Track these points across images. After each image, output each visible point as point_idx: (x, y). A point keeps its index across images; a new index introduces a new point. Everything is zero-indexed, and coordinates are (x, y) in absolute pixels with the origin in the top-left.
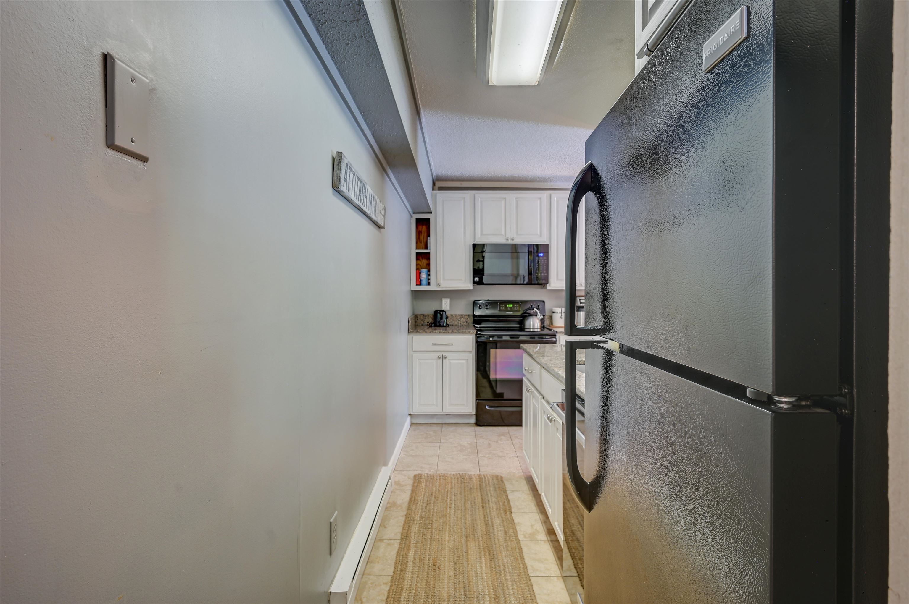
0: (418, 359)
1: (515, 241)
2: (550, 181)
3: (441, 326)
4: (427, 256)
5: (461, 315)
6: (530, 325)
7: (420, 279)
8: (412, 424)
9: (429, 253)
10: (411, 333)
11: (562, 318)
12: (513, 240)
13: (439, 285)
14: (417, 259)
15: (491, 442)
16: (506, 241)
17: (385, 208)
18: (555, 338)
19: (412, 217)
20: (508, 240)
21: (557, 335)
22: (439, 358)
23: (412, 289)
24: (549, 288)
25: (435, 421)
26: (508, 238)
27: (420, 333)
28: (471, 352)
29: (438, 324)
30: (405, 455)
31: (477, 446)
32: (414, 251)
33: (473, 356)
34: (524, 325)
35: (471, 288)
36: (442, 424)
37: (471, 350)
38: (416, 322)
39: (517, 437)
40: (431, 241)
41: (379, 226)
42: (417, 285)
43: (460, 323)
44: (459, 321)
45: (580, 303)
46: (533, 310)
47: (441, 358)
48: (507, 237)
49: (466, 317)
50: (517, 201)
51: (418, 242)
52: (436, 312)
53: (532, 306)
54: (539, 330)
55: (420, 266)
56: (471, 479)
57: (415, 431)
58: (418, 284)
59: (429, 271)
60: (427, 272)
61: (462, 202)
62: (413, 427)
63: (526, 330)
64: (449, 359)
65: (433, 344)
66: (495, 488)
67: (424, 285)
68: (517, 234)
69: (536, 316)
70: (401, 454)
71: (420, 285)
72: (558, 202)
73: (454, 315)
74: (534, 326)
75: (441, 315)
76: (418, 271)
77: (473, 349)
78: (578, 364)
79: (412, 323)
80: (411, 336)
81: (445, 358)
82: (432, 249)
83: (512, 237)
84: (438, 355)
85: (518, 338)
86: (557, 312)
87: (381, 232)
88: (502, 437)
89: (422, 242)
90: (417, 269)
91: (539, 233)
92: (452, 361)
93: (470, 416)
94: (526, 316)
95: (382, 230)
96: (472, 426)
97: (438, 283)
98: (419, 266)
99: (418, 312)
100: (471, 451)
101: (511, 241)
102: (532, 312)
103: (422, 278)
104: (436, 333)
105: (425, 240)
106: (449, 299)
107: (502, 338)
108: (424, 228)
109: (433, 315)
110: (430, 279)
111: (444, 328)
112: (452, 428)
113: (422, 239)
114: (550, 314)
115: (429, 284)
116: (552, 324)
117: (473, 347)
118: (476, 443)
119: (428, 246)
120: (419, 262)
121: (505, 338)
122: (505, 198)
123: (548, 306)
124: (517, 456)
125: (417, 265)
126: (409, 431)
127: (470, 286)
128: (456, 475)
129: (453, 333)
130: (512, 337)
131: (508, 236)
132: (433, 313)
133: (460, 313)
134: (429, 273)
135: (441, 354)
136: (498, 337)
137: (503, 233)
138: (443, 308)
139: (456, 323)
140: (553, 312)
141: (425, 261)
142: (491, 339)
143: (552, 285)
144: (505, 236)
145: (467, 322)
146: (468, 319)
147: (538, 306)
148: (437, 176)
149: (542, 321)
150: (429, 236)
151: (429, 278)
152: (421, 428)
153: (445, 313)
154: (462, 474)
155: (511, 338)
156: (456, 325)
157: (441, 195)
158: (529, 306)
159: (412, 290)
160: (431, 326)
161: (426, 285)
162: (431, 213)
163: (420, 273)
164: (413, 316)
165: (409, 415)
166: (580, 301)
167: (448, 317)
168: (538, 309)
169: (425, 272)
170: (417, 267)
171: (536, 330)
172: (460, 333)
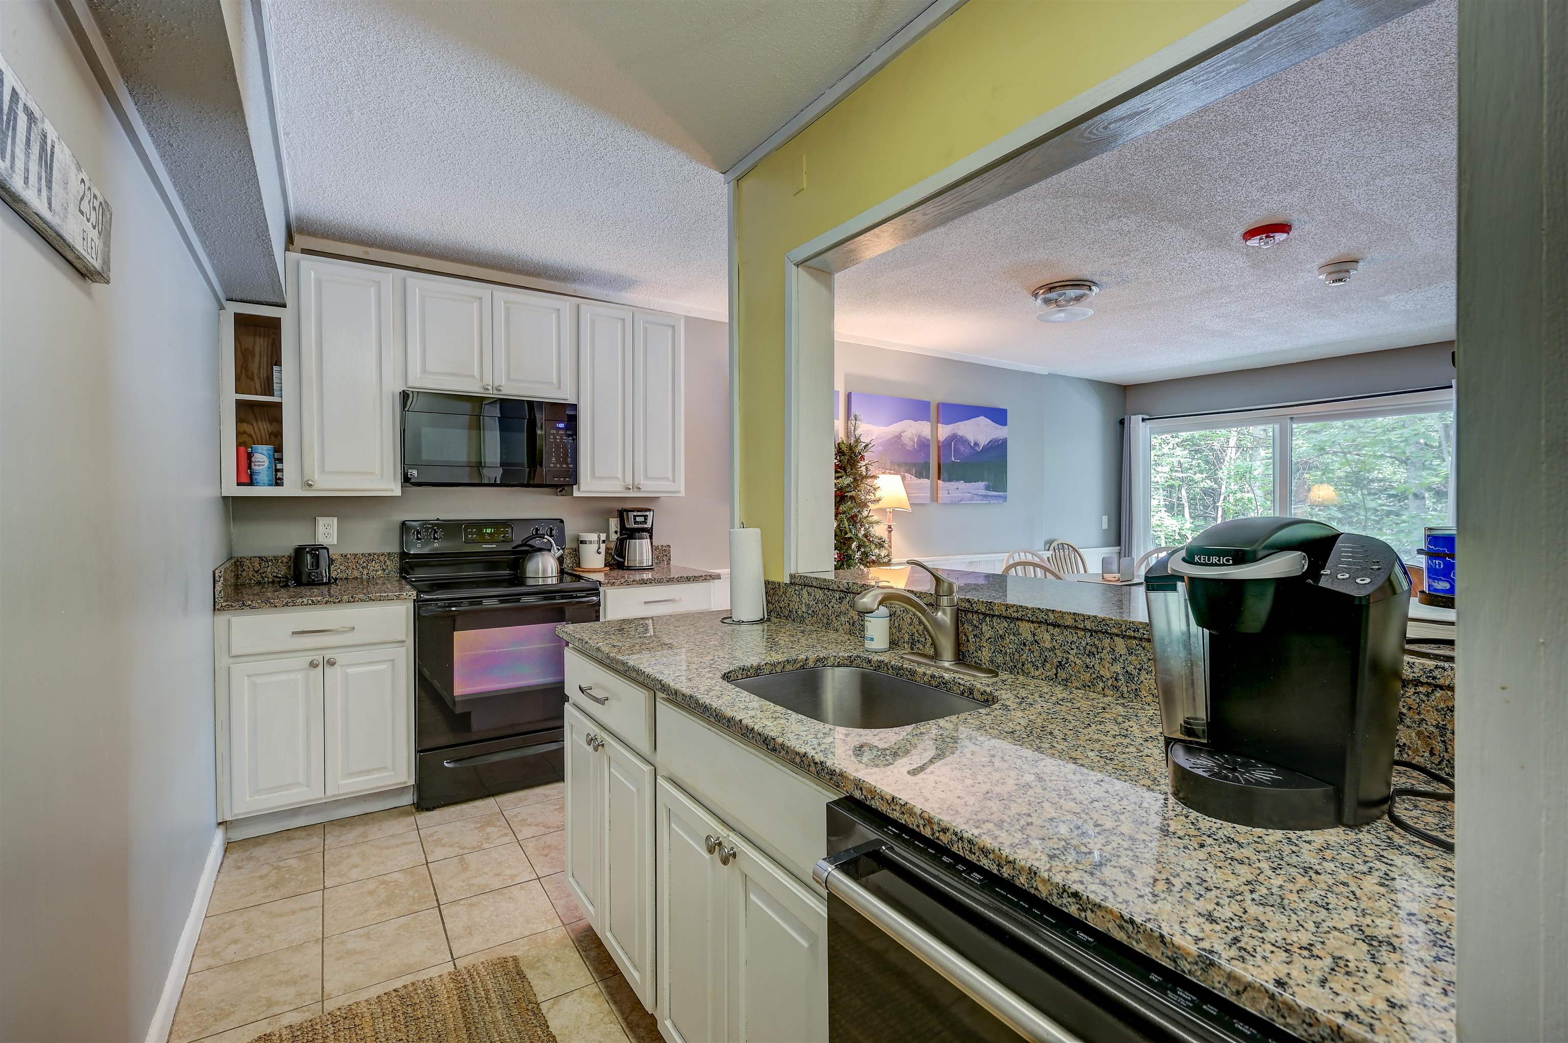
0: (248, 676)
1: (503, 393)
2: (574, 280)
3: (312, 584)
4: (273, 413)
5: (370, 555)
6: (537, 572)
7: (250, 467)
8: (229, 847)
9: (279, 406)
10: (222, 609)
11: (599, 553)
12: (500, 390)
13: (310, 485)
14: (239, 420)
15: (466, 851)
16: (482, 391)
17: (104, 208)
18: (598, 595)
19: (222, 308)
20: (487, 389)
21: (601, 589)
22: (313, 665)
23: (225, 493)
24: (576, 494)
25: (301, 821)
26: (488, 385)
27: (253, 608)
28: (404, 641)
29: (304, 579)
30: (209, 968)
31: (430, 874)
32: (230, 397)
33: (408, 650)
34: (524, 571)
35: (398, 492)
36: (324, 825)
37: (403, 638)
38: (237, 577)
39: (523, 822)
40: (286, 374)
41: (84, 271)
42: (239, 484)
43: (365, 572)
44: (363, 568)
45: (636, 523)
46: (544, 538)
47: (321, 666)
48: (485, 382)
49: (382, 558)
50: (507, 310)
51: (243, 377)
52: (300, 551)
53: (537, 530)
54: (555, 581)
55: (251, 436)
56: (432, 997)
57: (239, 868)
58: (245, 479)
59: (279, 449)
60: (271, 453)
61: (373, 290)
62: (233, 857)
63: (530, 582)
64: (341, 666)
65: (294, 633)
66: (507, 1006)
67: (264, 485)
68: (508, 379)
69: (550, 550)
70: (195, 968)
71: (251, 483)
72: (593, 322)
73: (349, 556)
74: (544, 571)
75: (316, 558)
76: (242, 449)
77: (407, 636)
78: (744, 676)
79: (225, 586)
80: (222, 618)
81: (332, 663)
82: (287, 396)
83: (496, 384)
84: (311, 658)
85: (518, 600)
86: (591, 542)
87: (89, 294)
88: (489, 829)
89: (256, 377)
90: (239, 445)
91: (555, 381)
92: (350, 670)
93: (402, 790)
94: (527, 552)
95: (97, 288)
96: (409, 814)
97: (305, 479)
98: (244, 438)
99: (242, 551)
100: (416, 895)
101: (495, 392)
102: (537, 543)
103: (255, 468)
104: (302, 604)
105: (264, 374)
106: (335, 519)
107: (481, 603)
108: (260, 345)
109: (290, 557)
110: (281, 470)
111: (325, 589)
112: (352, 835)
113: (256, 372)
114: (574, 546)
115: (278, 482)
116: (579, 565)
117: (408, 630)
118: (427, 863)
119: (276, 386)
120: (246, 427)
121: (487, 603)
122: (480, 299)
123: (570, 529)
124: (539, 879)
125: (238, 434)
126: (221, 875)
127: (396, 490)
128: (385, 998)
129: (352, 600)
130: (503, 599)
131: (488, 380)
132: (290, 552)
133: (366, 551)
134: (277, 455)
135: (317, 657)
136: (471, 604)
137: (476, 373)
138: (321, 540)
139: (356, 574)
140: (582, 542)
141: (263, 427)
142: (454, 609)
143: (583, 488)
144: (482, 380)
145: (384, 570)
146: (388, 562)
147: (551, 530)
148: (299, 219)
149: (561, 560)
150: (279, 363)
151: (279, 466)
152: (261, 852)
153: (326, 551)
154: (405, 987)
155: (502, 602)
156: (356, 578)
157: (311, 267)
158: (531, 531)
159: (225, 499)
160: (286, 586)
161: (269, 485)
162: (284, 306)
163: (250, 456)
164: (228, 565)
165: (220, 824)
166: (635, 519)
167: (333, 560)
168: (551, 536)
169: (265, 452)
170: (241, 441)
171: (549, 581)
172: (371, 600)
